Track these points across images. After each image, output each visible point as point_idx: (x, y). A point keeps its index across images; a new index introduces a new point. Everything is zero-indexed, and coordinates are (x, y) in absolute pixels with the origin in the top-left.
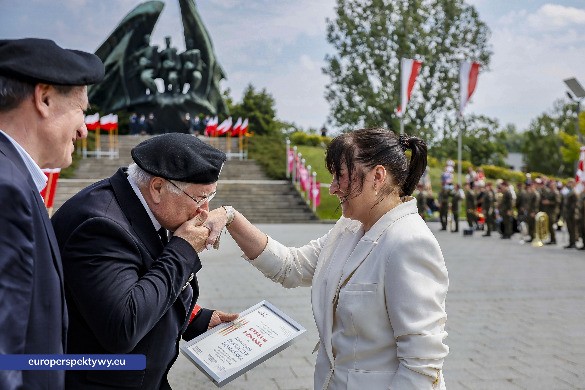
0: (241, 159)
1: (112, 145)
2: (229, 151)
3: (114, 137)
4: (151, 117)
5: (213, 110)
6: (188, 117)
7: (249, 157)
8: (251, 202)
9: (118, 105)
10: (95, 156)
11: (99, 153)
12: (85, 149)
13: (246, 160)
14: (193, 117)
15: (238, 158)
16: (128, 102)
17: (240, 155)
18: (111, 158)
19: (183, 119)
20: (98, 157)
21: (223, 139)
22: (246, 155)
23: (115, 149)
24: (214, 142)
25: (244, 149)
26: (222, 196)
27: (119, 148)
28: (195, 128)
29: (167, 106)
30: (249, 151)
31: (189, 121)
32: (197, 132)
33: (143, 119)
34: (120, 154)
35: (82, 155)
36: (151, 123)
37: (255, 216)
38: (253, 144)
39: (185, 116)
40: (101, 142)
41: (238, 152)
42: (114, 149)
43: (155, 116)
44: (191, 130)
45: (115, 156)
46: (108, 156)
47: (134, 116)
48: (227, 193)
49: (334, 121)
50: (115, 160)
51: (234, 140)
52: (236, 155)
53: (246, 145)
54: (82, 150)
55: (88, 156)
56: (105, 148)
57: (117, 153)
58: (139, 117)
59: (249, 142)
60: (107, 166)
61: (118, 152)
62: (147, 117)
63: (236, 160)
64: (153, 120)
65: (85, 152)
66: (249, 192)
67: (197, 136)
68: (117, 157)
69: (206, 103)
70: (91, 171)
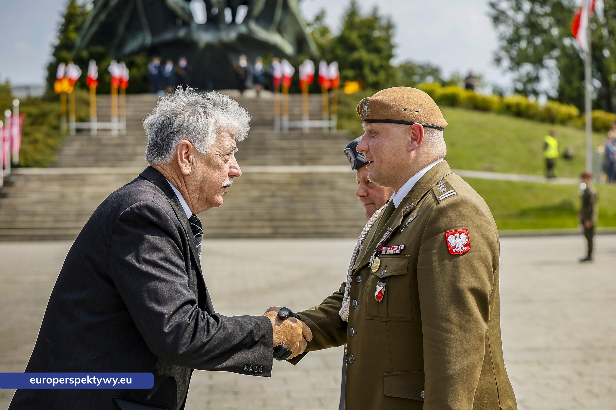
0: (326, 131)
1: (115, 111)
2: (306, 116)
3: (119, 98)
4: (183, 63)
5: (289, 49)
6: (243, 62)
7: (339, 127)
8: (334, 201)
9: (132, 45)
10: (89, 130)
11: (95, 125)
12: (73, 118)
13: (335, 131)
14: (252, 61)
15: (321, 129)
16: (148, 39)
17: (324, 124)
18: (115, 133)
19: (235, 64)
20: (94, 133)
21: (297, 97)
22: (334, 123)
23: (119, 119)
24: (281, 102)
25: (330, 113)
26: (286, 194)
27: (127, 116)
28: (256, 80)
29: (209, 46)
30: (341, 116)
31: (246, 70)
32: (259, 87)
33: (169, 67)
34: (128, 126)
35: (68, 130)
36: (182, 73)
37: (338, 226)
38: (347, 105)
39: (238, 60)
40: (98, 107)
41: (321, 119)
42: (118, 117)
43: (188, 62)
44: (249, 83)
45: (119, 130)
46: (109, 130)
47: (156, 62)
48: (296, 188)
49: (506, 63)
50: (120, 136)
51: (316, 98)
52: (317, 124)
53: (335, 108)
54: (68, 121)
55: (78, 131)
56: (104, 117)
57: (122, 125)
58: (163, 63)
59: (339, 102)
60: (105, 145)
61: (126, 122)
62: (176, 63)
63: (317, 134)
64: (185, 69)
65: (74, 125)
66: (332, 186)
67: (258, 92)
68: (124, 132)
69: (275, 38)
70: (80, 155)
